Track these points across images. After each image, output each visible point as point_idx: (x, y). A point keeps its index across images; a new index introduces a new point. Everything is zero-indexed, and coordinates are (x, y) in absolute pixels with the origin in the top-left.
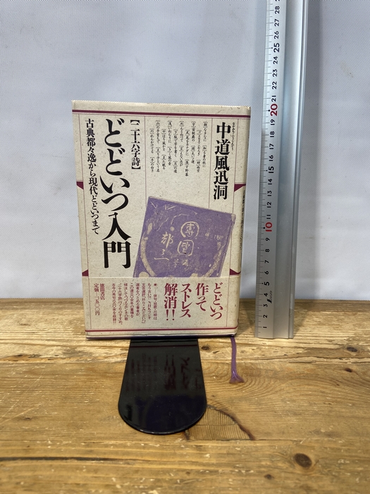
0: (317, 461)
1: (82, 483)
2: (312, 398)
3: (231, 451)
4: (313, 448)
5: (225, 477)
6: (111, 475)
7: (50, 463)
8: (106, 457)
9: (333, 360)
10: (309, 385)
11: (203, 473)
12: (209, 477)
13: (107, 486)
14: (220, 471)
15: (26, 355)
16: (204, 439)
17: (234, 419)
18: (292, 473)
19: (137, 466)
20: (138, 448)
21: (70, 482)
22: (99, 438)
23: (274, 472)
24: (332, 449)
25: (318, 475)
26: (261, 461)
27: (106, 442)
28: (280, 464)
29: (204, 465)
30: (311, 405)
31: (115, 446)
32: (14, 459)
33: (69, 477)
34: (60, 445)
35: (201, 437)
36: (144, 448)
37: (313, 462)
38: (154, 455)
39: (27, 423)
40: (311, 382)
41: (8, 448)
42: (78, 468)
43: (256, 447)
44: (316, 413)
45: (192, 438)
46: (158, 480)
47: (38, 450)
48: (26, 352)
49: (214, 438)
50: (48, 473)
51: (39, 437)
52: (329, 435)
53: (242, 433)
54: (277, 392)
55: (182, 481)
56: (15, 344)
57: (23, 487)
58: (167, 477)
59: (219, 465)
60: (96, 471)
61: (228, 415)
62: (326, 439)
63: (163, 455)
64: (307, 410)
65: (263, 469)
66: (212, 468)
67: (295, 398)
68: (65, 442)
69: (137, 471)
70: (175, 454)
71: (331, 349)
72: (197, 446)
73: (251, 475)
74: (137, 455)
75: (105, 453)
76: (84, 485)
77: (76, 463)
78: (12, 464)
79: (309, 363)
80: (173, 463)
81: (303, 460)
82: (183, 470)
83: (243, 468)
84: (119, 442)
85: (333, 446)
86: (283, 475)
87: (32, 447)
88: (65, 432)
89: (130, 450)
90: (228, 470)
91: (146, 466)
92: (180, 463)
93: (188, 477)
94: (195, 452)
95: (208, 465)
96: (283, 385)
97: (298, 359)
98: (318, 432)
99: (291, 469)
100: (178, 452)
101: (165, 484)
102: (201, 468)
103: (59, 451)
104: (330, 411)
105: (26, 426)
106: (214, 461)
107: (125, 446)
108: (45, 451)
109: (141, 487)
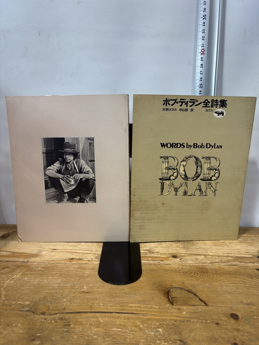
0: (242, 317)
1: (123, 324)
2: (238, 285)
3: (196, 311)
4: (240, 311)
5: (195, 324)
6: (136, 321)
7: (104, 314)
8: (132, 312)
9: (249, 264)
10: (236, 278)
11: (183, 321)
12: (186, 323)
13: (136, 326)
14: (192, 320)
15: (75, 259)
16: (181, 305)
17: (195, 295)
18: (229, 322)
19: (149, 317)
20: (147, 308)
21: (117, 324)
22: (126, 303)
23: (220, 322)
24: (250, 311)
25: (243, 323)
26: (212, 316)
27: (131, 305)
28: (223, 318)
29: (183, 317)
30: (237, 288)
31: (135, 307)
32: (86, 312)
33: (116, 322)
34: (107, 306)
35: (179, 304)
36: (150, 308)
37: (240, 317)
38: (157, 312)
39: (87, 294)
40: (237, 276)
41: (81, 307)
42: (119, 317)
43: (209, 309)
44: (240, 293)
45: (175, 304)
46: (161, 324)
47: (97, 308)
48: (74, 257)
49: (186, 304)
50: (105, 319)
51: (96, 301)
52: (248, 304)
53: (201, 302)
54: (218, 281)
55: (173, 325)
56: (67, 252)
57: (94, 325)
58: (165, 323)
59: (191, 318)
60: (129, 319)
61: (192, 293)
62: (246, 306)
63: (161, 312)
64: (235, 291)
65: (214, 320)
66: (188, 319)
67: (228, 285)
68: (109, 305)
69: (149, 319)
70: (167, 312)
71: (247, 257)
72: (178, 308)
73: (208, 323)
74: (148, 312)
75: (131, 310)
76: (124, 325)
77: (117, 315)
78: (85, 315)
79: (235, 265)
80: (167, 316)
81: (235, 317)
82: (173, 320)
83: (204, 319)
84: (137, 305)
85: (250, 310)
86: (225, 323)
87: (93, 307)
88: (108, 299)
89: (143, 309)
90: (196, 320)
91: (154, 317)
92: (170, 316)
93: (176, 323)
94: (177, 311)
95: (185, 318)
96: (222, 278)
97: (229, 263)
98: (242, 303)
99: (229, 321)
100: (168, 311)
101: (164, 326)
102: (182, 319)
103: (107, 309)
104: (248, 292)
105: (87, 296)
106: (188, 316)
107: (141, 307)
108: (101, 309)
109: (153, 327)
